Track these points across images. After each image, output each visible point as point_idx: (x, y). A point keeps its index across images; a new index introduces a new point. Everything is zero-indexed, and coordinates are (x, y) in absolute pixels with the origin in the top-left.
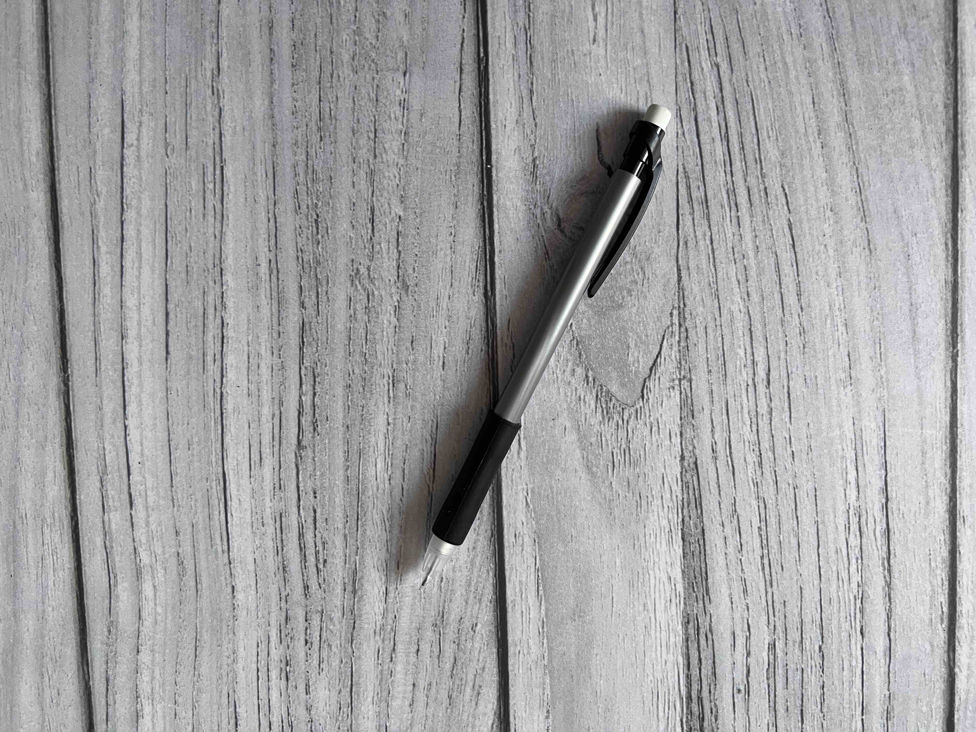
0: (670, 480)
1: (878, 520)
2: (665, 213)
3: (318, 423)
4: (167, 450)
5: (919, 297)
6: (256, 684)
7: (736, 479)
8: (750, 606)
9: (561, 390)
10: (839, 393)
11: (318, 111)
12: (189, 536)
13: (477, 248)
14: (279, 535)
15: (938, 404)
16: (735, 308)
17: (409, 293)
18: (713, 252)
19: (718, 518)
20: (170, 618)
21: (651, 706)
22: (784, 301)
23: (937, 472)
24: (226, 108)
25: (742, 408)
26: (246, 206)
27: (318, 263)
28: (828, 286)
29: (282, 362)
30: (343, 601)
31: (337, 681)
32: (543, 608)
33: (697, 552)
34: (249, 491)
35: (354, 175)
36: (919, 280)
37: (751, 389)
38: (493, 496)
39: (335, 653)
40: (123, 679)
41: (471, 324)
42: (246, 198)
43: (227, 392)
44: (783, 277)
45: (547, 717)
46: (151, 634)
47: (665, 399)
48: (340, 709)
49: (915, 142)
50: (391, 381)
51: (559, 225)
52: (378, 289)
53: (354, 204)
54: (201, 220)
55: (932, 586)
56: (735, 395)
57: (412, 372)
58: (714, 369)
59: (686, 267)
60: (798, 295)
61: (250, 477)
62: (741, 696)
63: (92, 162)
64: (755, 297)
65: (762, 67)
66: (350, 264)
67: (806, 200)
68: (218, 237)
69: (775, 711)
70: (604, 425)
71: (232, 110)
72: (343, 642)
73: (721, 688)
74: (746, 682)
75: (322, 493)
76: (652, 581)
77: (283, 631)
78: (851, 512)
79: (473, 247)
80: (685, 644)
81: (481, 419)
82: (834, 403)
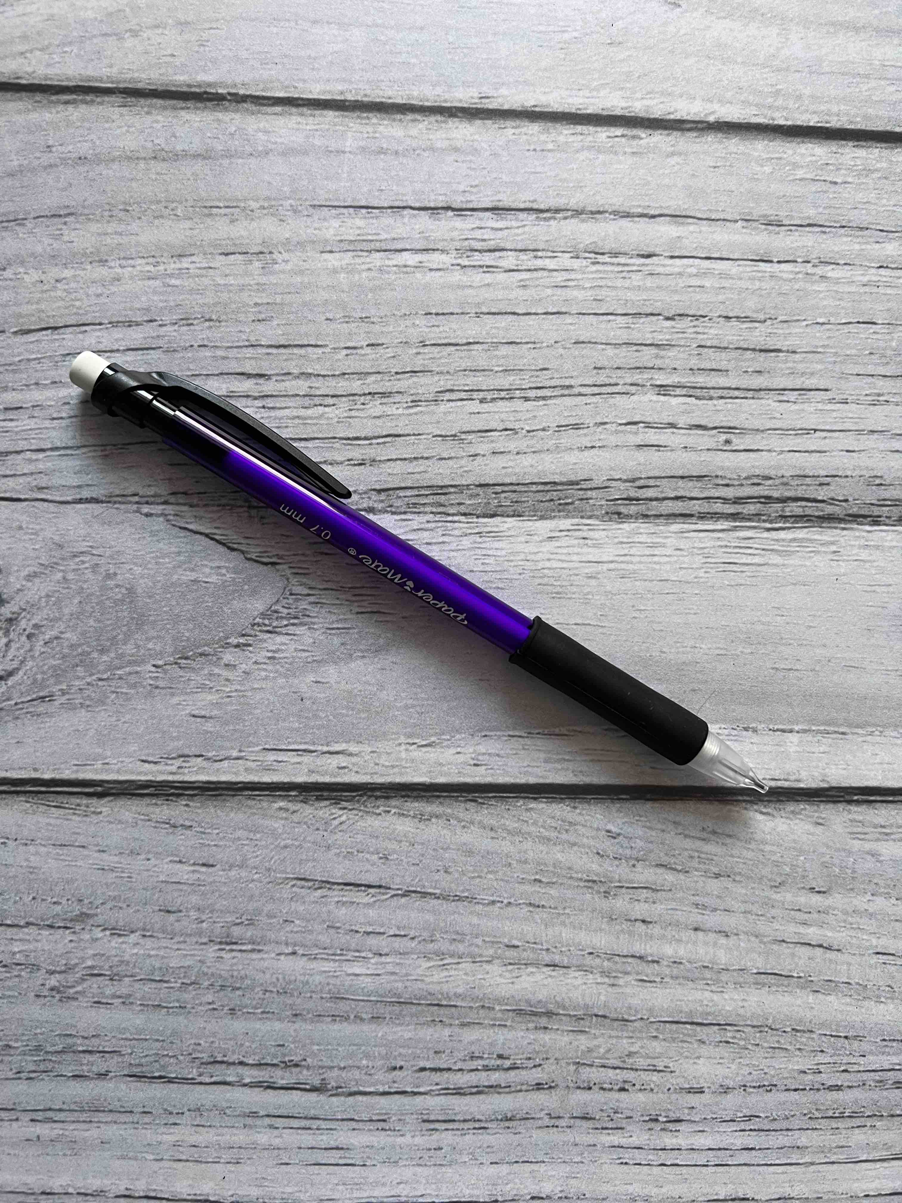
1: (478, 223)
3: (287, 1059)
5: (144, 147)
6: (684, 1170)
7: (406, 432)
8: (599, 420)
9: (256, 686)
10: (283, 272)
13: (28, 805)
14: (455, 1126)
15: (308, 127)
17: (92, 912)
19: (463, 462)
21: (744, 575)
22: (139, 346)
23: (411, 133)
25: (298, 417)
27: (38, 1048)
28: (119, 280)
29: (189, 1110)
30: (563, 1031)
31: (685, 1045)
33: (513, 495)
34: (385, 1169)
36: (118, 144)
37: (270, 403)
38: (415, 797)
41: (145, 820)
43: (232, 1196)
44: (102, 347)
45: (755, 730)
48: (728, 1042)
50: (228, 948)
51: (1, 678)
52: (83, 959)
55: (583, 149)
57: (216, 914)
59: (78, 490)
60: (130, 326)
61: (364, 1165)
62: (735, 440)
66: (42, 1001)
69: (760, 390)
70: (314, 623)
72: (625, 1034)
73: (722, 468)
74: (714, 432)
75: (395, 1058)
76: (555, 564)
77: (604, 1125)
78: (466, 262)
79: (26, 812)
80: (651, 519)
81: (295, 812)
82: (297, 279)
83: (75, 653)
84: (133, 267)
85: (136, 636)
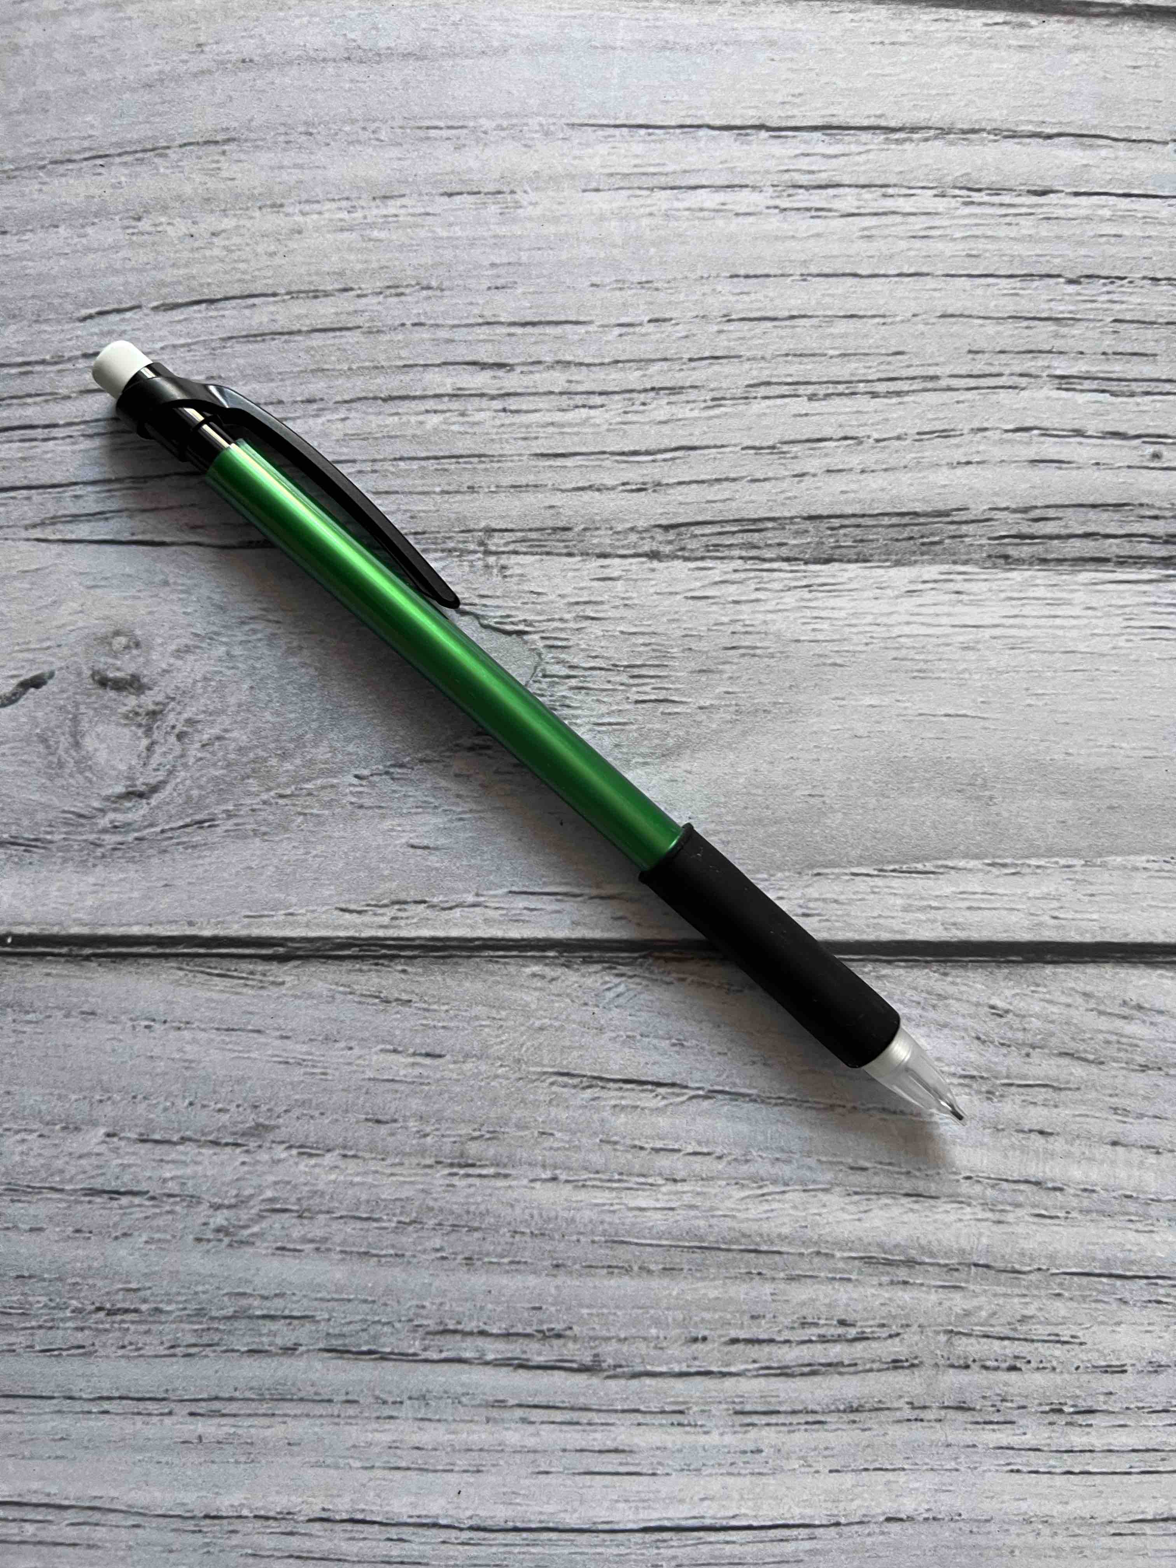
0: (698, 584)
1: (803, 148)
3: (545, 1327)
5: (334, 45)
6: (1098, 1479)
7: (704, 443)
8: (976, 424)
10: (530, 219)
13: (181, 973)
14: (781, 1419)
15: (563, 13)
17: (271, 1123)
19: (785, 485)
22: (329, 326)
23: (708, 20)
25: (552, 424)
26: (75, 1458)
27: (200, 1312)
28: (300, 232)
29: (410, 1398)
30: (929, 1286)
31: (1100, 1306)
32: (962, 864)
33: (858, 531)
34: (683, 1480)
35: (16, 1227)
36: (297, 41)
37: (513, 404)
39: (1041, 1309)
41: (345, 993)
42: (57, 1457)
43: (471, 1518)
44: (277, 327)
47: (526, 587)
48: (1159, 1302)
49: (6, 41)
50: (462, 1172)
51: (141, 795)
52: (260, 1188)
53: (78, 1231)
54: (100, 1553)
55: (949, 41)
56: (525, 439)
57: (445, 1125)
58: (467, 479)
60: (316, 297)
61: (654, 1474)
62: (1166, 453)
64: (317, 386)
66: (205, 1246)
67: (116, 272)
68: (138, 1520)
70: (577, 717)
72: (1017, 1291)
73: (1149, 493)
74: (1137, 442)
75: (696, 1325)
76: (917, 630)
77: (988, 1418)
78: (784, 203)
79: (177, 983)
80: (1052, 566)
81: (553, 979)
82: (550, 229)
83: (245, 760)
84: (320, 213)
85: (331, 735)
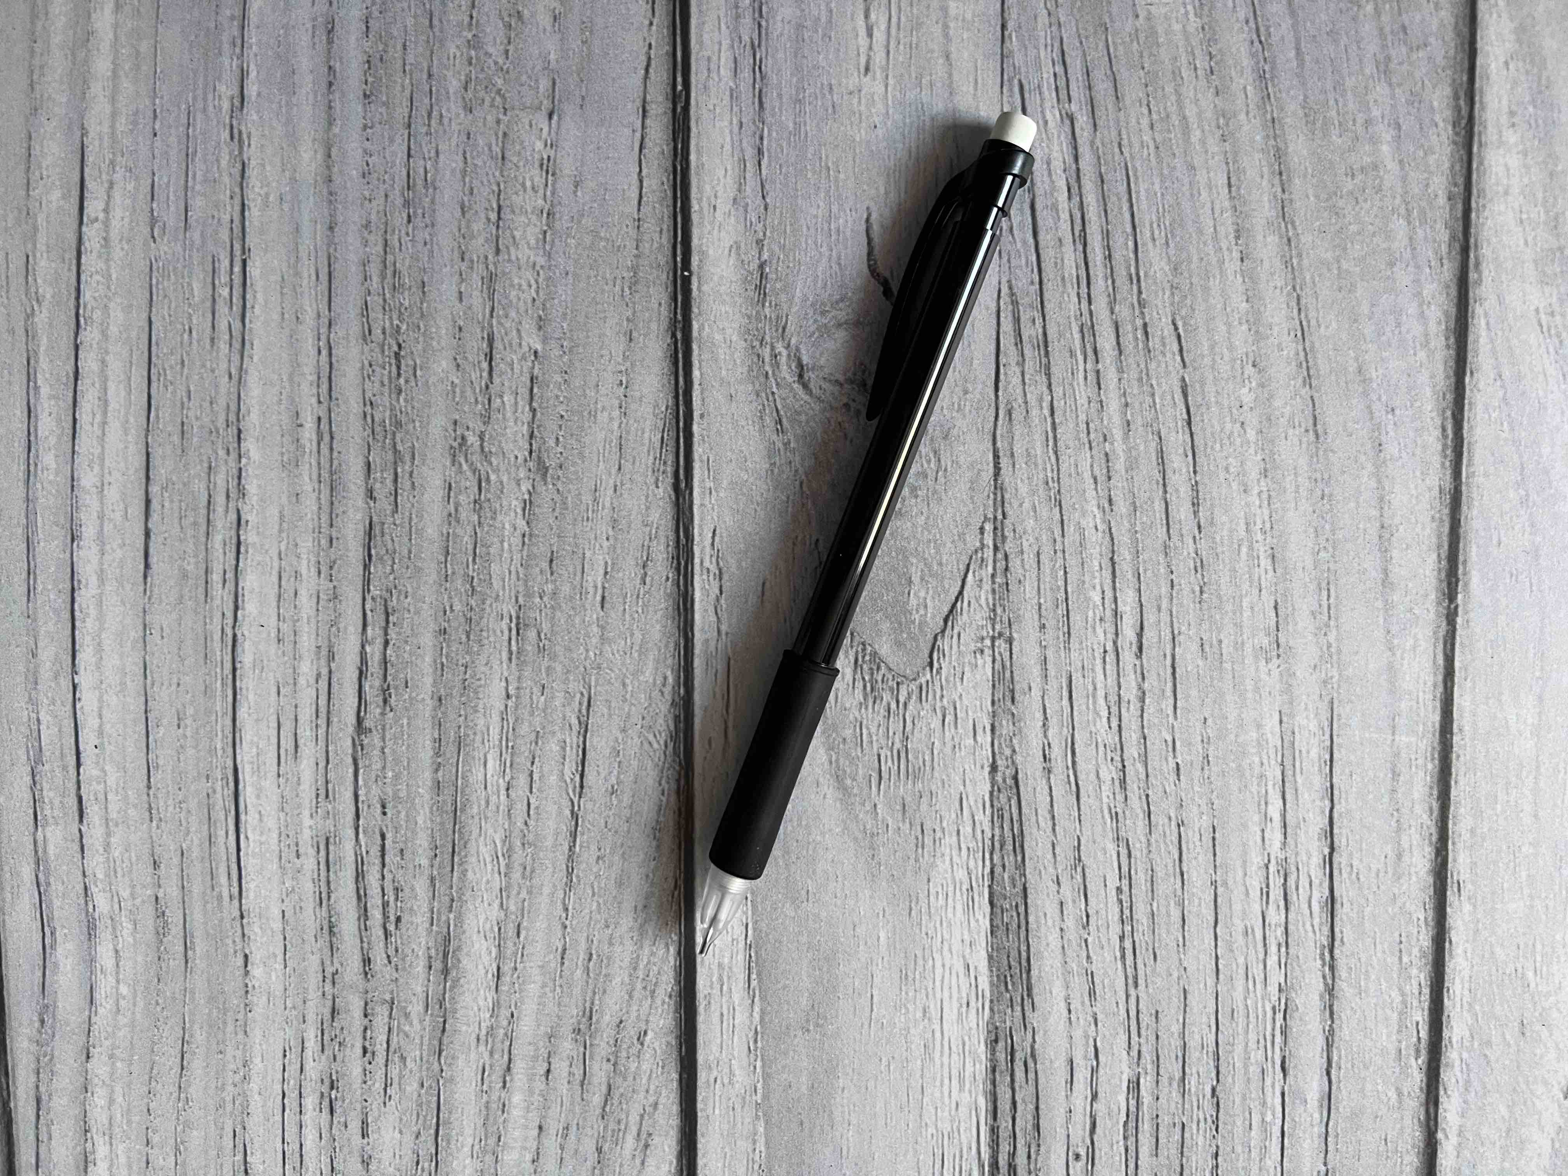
0: (972, 803)
1: (1316, 882)
2: (976, 362)
3: (392, 690)
4: (144, 726)
5: (1395, 515)
6: (278, 1118)
7: (1082, 807)
8: (1100, 1017)
10: (1257, 670)
11: (404, 173)
12: (176, 870)
13: (664, 408)
14: (323, 873)
15: (1421, 694)
16: (1088, 523)
17: (549, 479)
18: (1054, 429)
19: (1051, 870)
20: (141, 1004)
22: (1171, 514)
23: (1417, 807)
24: (253, 163)
25: (1095, 689)
26: (282, 328)
27: (398, 424)
28: (1245, 491)
29: (335, 587)
30: (427, 986)
31: (414, 1117)
32: (757, 1009)
33: (1015, 926)
34: (275, 798)
35: (463, 280)
36: (1397, 486)
37: (1111, 658)
38: (679, 822)
39: (411, 1072)
40: (64, 1101)
41: (650, 534)
42: (283, 314)
43: (243, 635)
44: (1169, 473)
46: (110, 1029)
47: (966, 669)
48: (418, 1163)
49: (1398, 255)
50: (513, 625)
51: (801, 376)
52: (497, 471)
53: (460, 329)
54: (208, 347)
55: (1403, 994)
56: (1083, 668)
57: (549, 611)
58: (1050, 624)
59: (1008, 453)
60: (1193, 504)
61: (279, 775)
62: (1080, 1164)
63: (30, 246)
64: (1122, 507)
65: (1145, 122)
66: (451, 428)
67: (1212, 348)
68: (235, 377)
70: (867, 709)
71: (263, 166)
72: (425, 1054)
73: (1048, 1152)
74: (1088, 1142)
75: (395, 807)
76: (939, 971)
77: (326, 1032)
78: (1272, 868)
79: (656, 406)
80: (990, 1076)
81: (662, 693)
82: (1249, 685)
84: (1260, 506)
